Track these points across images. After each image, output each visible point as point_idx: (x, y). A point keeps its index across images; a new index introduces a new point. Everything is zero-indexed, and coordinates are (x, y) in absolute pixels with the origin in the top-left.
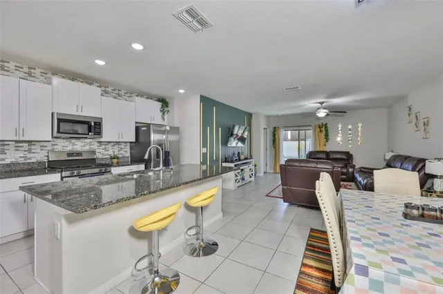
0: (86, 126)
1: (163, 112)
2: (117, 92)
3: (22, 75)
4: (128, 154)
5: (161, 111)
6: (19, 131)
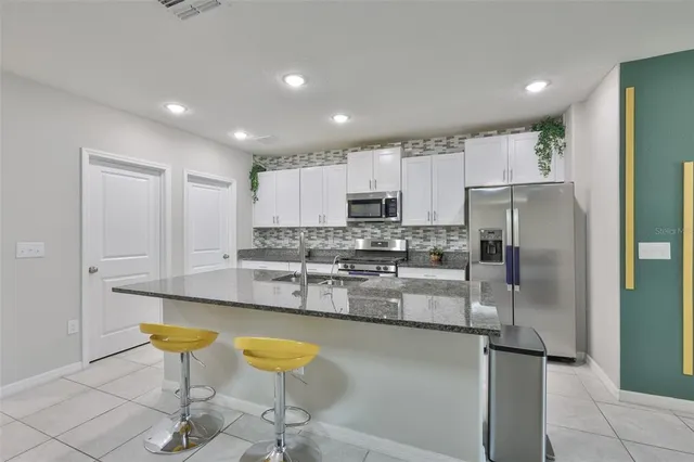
0: (378, 205)
5: (538, 151)
6: (322, 218)
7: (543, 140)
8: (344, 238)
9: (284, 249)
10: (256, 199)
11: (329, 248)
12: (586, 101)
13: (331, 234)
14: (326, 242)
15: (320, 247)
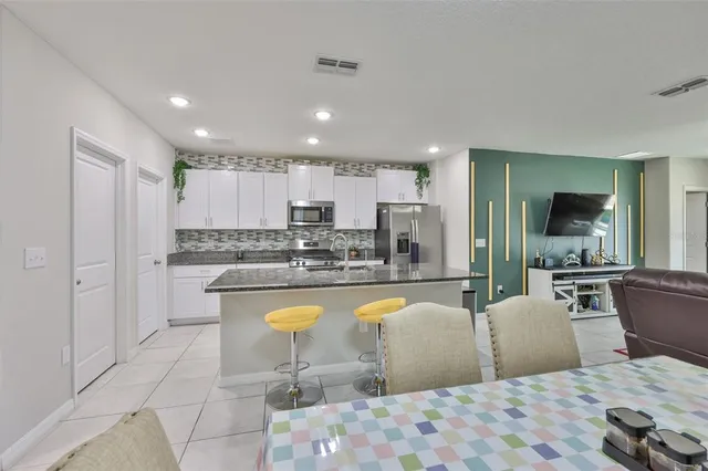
0: (317, 212)
1: (419, 183)
2: (342, 166)
3: (252, 167)
4: (372, 246)
5: (417, 183)
6: (263, 221)
7: (419, 177)
8: (276, 240)
9: (208, 252)
10: (180, 198)
11: (260, 249)
12: (444, 159)
13: (263, 236)
14: (257, 244)
15: (252, 249)
